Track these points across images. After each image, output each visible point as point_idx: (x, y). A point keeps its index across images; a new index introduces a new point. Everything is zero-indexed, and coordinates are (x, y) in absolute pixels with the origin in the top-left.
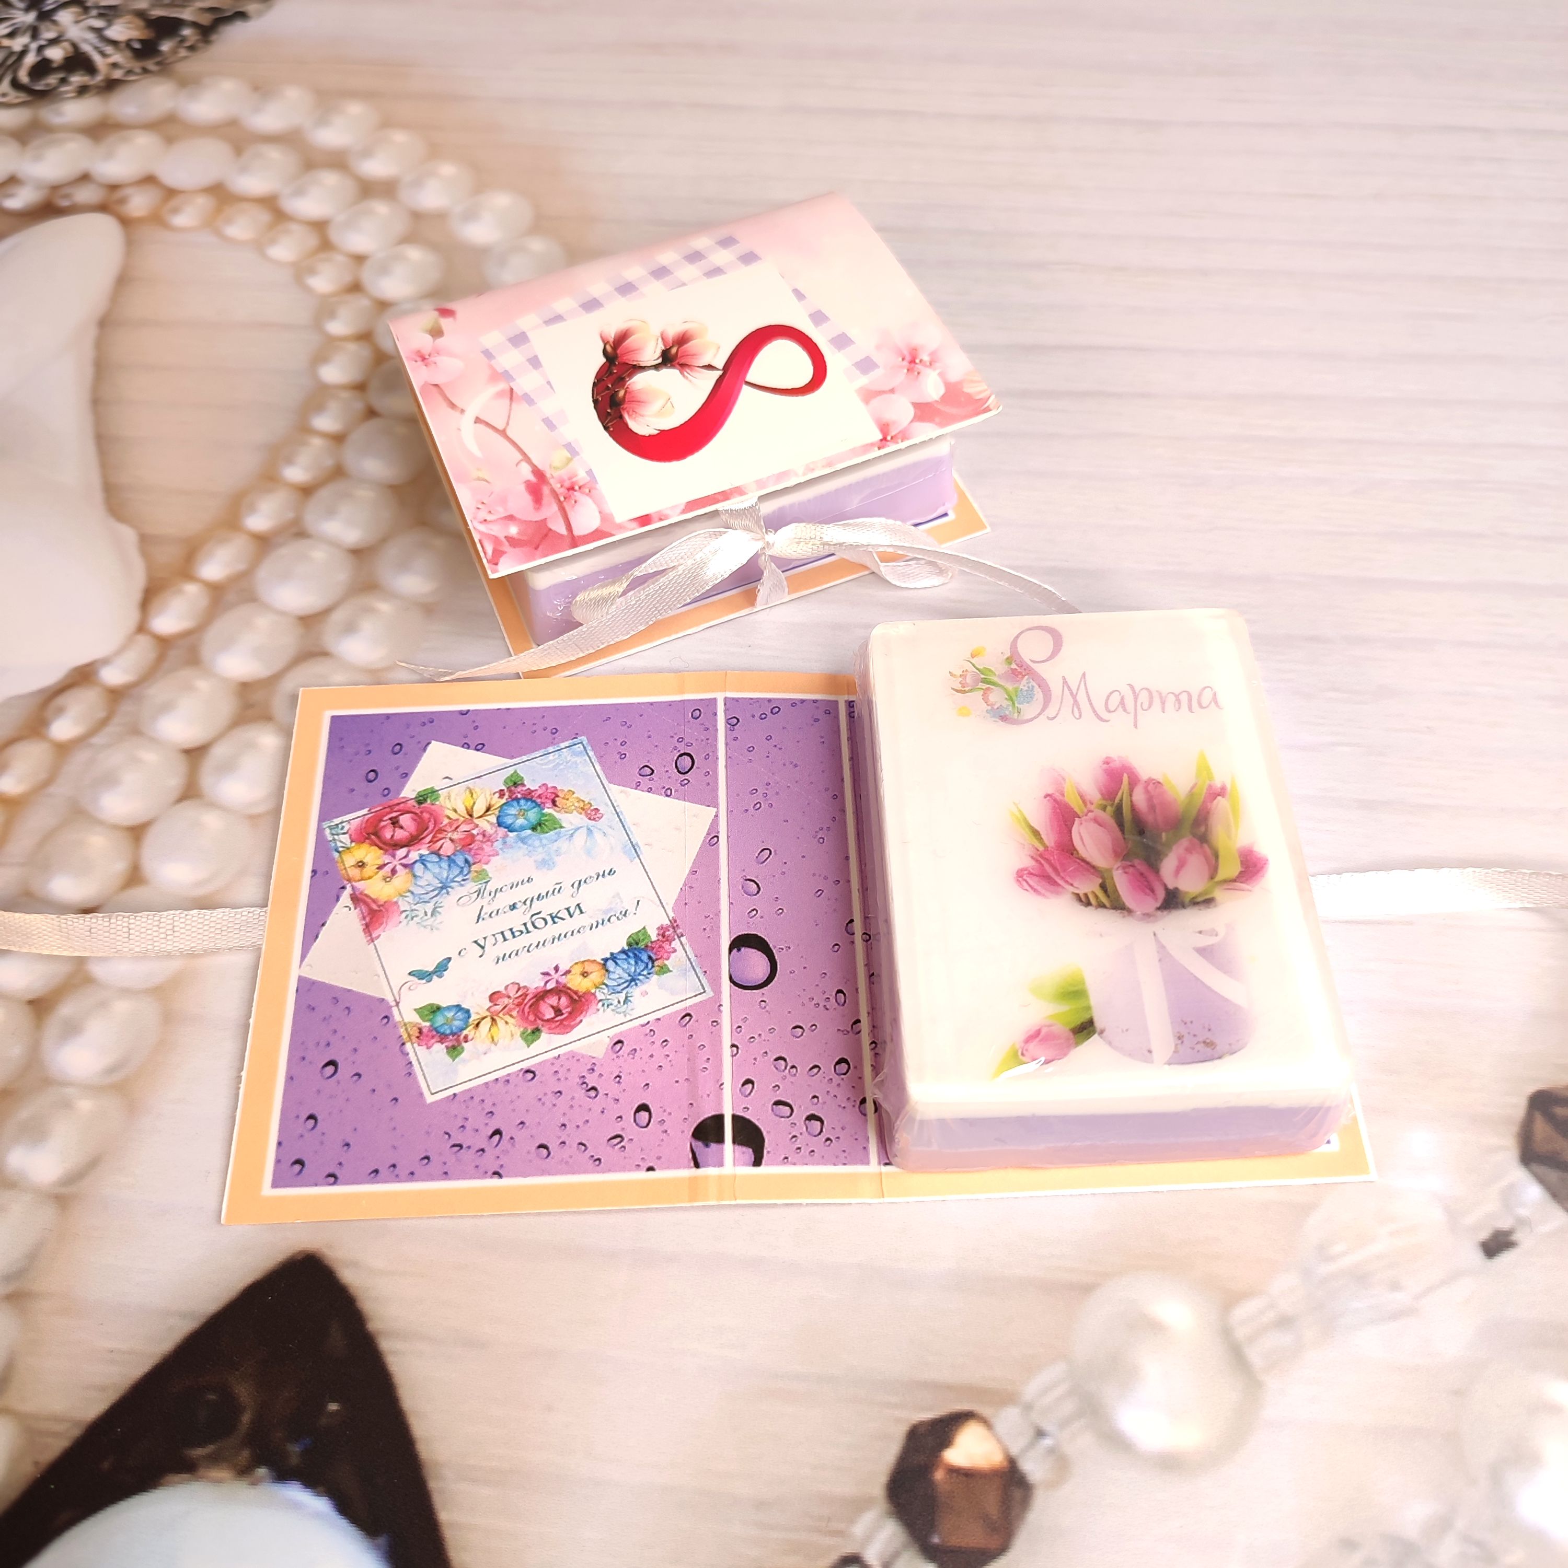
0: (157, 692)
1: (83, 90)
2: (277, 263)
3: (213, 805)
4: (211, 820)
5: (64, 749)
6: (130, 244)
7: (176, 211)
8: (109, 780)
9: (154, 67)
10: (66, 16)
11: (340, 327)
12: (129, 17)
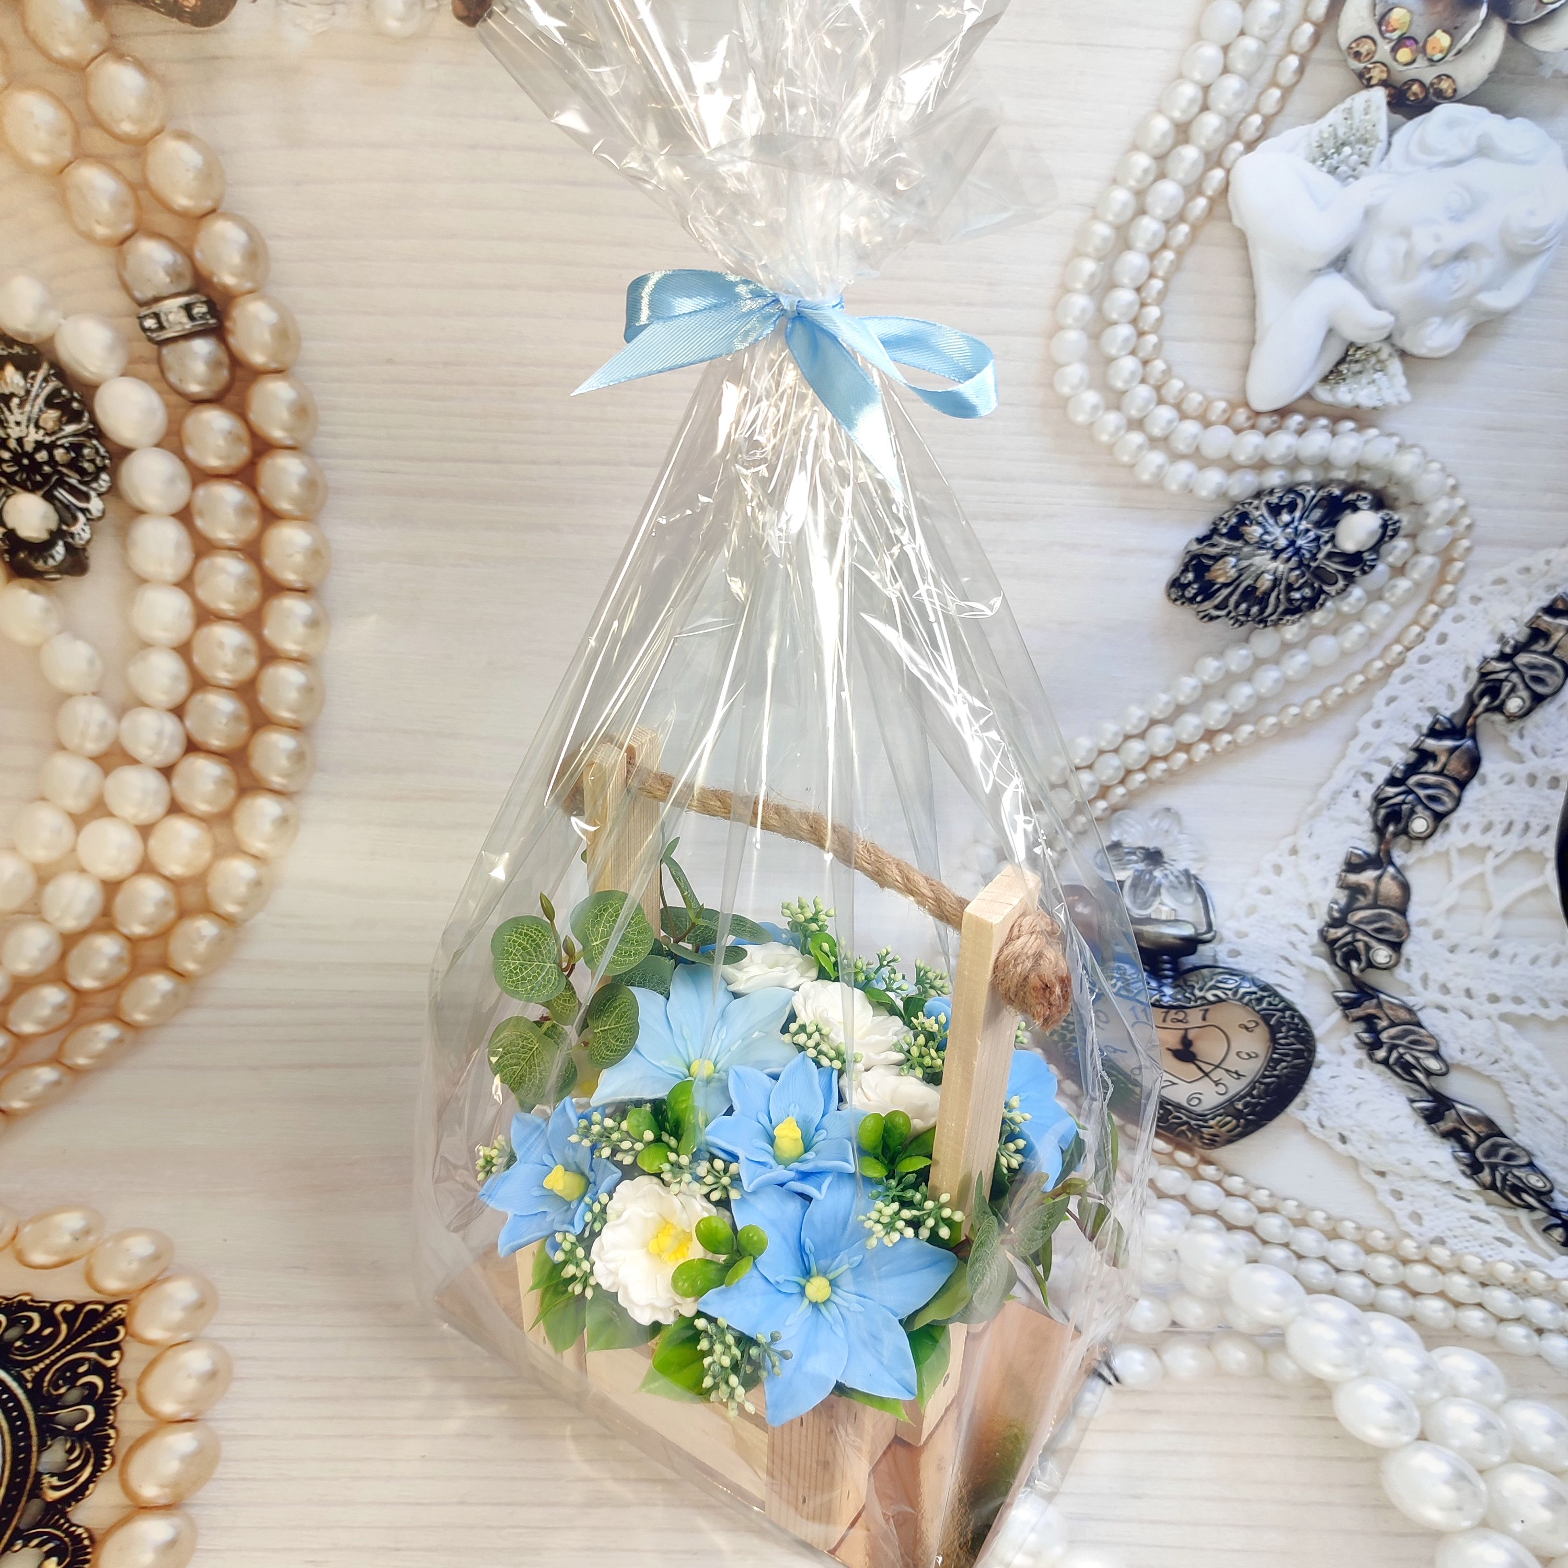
0: (1220, 139)
1: (1271, 492)
2: (1179, 378)
3: (1197, 83)
4: (1197, 76)
5: (1255, 110)
6: (1243, 391)
7: (1224, 411)
8: (1238, 95)
9: (1239, 507)
10: (1282, 543)
11: (1152, 339)
12: (1252, 541)
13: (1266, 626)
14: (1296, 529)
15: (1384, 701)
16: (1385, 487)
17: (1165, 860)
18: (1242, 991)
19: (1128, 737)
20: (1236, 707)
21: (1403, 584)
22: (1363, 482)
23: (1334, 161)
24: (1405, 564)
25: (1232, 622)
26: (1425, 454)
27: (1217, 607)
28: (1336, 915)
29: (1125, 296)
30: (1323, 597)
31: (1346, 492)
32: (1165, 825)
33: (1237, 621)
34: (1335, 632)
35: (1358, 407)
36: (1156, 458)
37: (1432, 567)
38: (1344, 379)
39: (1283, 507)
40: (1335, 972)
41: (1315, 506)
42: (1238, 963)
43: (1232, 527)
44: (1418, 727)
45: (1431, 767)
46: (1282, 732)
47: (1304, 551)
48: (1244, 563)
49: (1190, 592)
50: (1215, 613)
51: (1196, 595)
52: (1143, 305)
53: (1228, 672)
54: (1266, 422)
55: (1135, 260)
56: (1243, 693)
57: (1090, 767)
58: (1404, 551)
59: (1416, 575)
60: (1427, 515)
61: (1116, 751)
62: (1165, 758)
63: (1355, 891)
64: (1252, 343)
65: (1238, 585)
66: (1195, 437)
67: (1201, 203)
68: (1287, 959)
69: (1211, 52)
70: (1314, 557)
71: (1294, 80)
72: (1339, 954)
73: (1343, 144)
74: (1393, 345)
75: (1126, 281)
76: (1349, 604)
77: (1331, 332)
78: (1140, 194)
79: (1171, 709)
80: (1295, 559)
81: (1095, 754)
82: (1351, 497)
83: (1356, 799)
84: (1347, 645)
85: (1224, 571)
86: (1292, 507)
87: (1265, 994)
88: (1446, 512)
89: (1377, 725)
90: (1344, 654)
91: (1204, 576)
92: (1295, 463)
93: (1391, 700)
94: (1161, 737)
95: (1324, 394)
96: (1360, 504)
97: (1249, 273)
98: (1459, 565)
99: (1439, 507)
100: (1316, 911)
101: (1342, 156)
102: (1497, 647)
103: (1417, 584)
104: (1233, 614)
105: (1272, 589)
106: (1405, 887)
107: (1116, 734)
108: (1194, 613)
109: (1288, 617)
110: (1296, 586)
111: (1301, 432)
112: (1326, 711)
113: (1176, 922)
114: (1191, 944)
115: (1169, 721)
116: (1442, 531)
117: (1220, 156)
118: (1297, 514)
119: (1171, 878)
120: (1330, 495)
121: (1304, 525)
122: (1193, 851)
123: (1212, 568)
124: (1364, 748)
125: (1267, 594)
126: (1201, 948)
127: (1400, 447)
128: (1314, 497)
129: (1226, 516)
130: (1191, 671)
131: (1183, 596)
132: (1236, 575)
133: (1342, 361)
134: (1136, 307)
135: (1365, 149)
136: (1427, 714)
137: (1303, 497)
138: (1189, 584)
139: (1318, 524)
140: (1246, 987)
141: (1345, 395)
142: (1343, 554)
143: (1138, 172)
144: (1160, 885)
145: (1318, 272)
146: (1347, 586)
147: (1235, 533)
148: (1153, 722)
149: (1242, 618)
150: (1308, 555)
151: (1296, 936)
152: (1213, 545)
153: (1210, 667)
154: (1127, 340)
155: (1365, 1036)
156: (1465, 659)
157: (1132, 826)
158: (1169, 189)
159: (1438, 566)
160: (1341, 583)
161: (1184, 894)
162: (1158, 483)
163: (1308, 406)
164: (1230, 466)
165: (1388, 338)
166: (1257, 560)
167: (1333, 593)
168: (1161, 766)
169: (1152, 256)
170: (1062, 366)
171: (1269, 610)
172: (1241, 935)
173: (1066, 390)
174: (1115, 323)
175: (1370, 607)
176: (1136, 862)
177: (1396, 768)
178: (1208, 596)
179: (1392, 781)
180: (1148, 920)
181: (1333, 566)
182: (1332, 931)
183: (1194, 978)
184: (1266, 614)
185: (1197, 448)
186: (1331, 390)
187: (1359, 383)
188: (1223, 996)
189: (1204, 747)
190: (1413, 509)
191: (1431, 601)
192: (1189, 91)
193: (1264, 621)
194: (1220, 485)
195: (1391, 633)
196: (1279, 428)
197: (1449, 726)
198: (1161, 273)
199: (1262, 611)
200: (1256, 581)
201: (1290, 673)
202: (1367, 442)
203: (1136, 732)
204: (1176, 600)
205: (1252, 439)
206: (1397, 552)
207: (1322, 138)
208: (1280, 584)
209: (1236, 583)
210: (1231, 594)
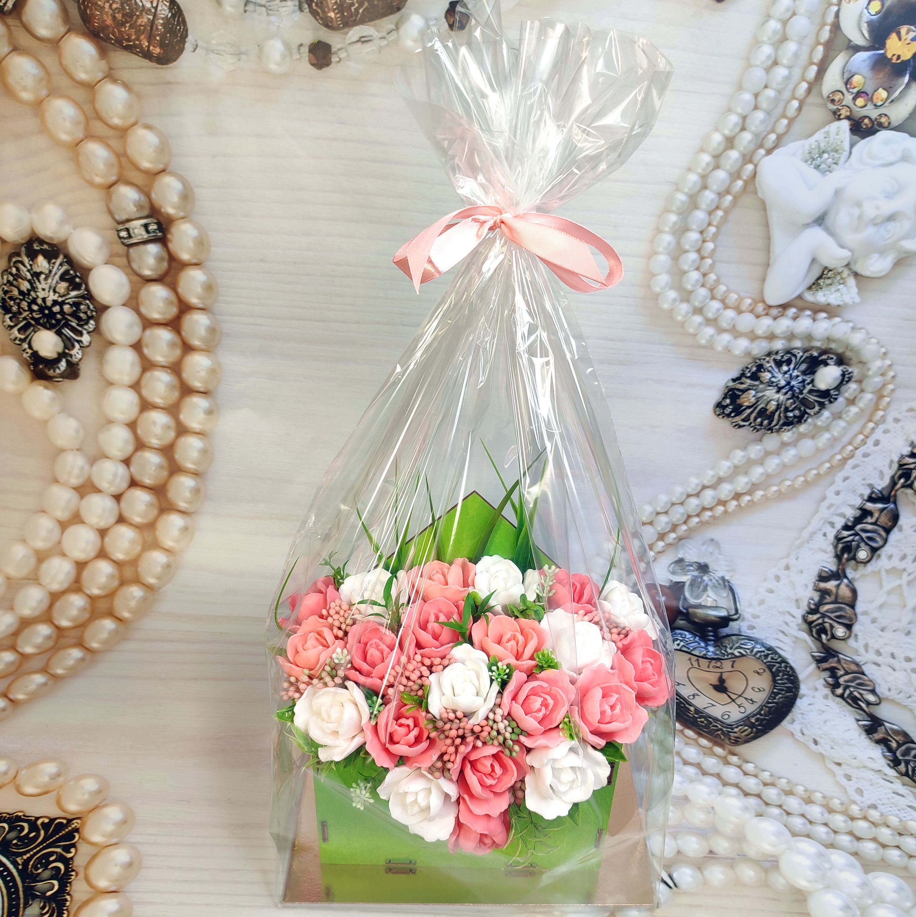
0: (752, 147)
2: (724, 285)
3: (739, 114)
4: (739, 110)
5: (773, 131)
6: (762, 293)
7: (750, 305)
8: (762, 122)
9: (758, 361)
10: (783, 383)
11: (709, 261)
12: (765, 381)
13: (772, 432)
14: (791, 375)
15: (842, 479)
16: (844, 352)
17: (710, 570)
18: (755, 650)
19: (689, 496)
20: (754, 480)
21: (854, 410)
22: (831, 349)
23: (818, 162)
24: (855, 398)
25: (752, 429)
26: (868, 333)
27: (743, 420)
28: (813, 607)
29: (694, 236)
30: (806, 416)
31: (821, 354)
32: (711, 549)
33: (755, 428)
34: (813, 437)
35: (829, 304)
36: (710, 331)
37: (871, 400)
38: (821, 288)
39: (784, 362)
40: (812, 641)
41: (803, 362)
42: (753, 633)
43: (753, 373)
44: (862, 495)
45: (869, 520)
46: (781, 496)
47: (795, 388)
48: (760, 395)
49: (727, 411)
50: (742, 423)
51: (731, 413)
52: (704, 241)
53: (749, 459)
54: (774, 312)
55: (700, 215)
56: (758, 472)
57: (666, 513)
58: (855, 390)
59: (861, 405)
60: (869, 369)
61: (682, 504)
62: (711, 509)
63: (824, 593)
64: (768, 265)
65: (756, 408)
66: (733, 319)
67: (740, 183)
68: (783, 632)
69: (747, 97)
70: (801, 392)
71: (795, 115)
72: (814, 630)
73: (824, 152)
74: (850, 269)
75: (694, 227)
76: (821, 421)
77: (814, 260)
78: (704, 177)
79: (715, 479)
80: (790, 393)
81: (669, 505)
82: (824, 357)
83: (824, 538)
84: (820, 445)
85: (748, 399)
86: (789, 362)
87: (770, 652)
88: (880, 368)
89: (838, 493)
90: (818, 450)
91: (736, 401)
92: (791, 336)
93: (846, 479)
94: (708, 496)
95: (809, 297)
96: (829, 361)
97: (767, 225)
98: (887, 399)
99: (876, 365)
100: (800, 604)
101: (823, 159)
102: (909, 449)
103: (862, 410)
104: (752, 425)
105: (776, 410)
106: (854, 592)
107: (682, 494)
108: (730, 423)
109: (785, 427)
110: (790, 409)
111: (795, 318)
112: (807, 483)
113: (716, 607)
114: (725, 621)
115: (714, 487)
116: (878, 379)
117: (751, 157)
118: (792, 366)
119: (714, 581)
120: (811, 355)
121: (795, 373)
122: (726, 566)
123: (741, 397)
124: (829, 507)
125: (773, 413)
126: (732, 624)
127: (853, 328)
128: (802, 357)
129: (749, 366)
130: (727, 458)
131: (723, 413)
132: (755, 401)
133: (820, 277)
134: (700, 243)
135: (836, 155)
136: (868, 488)
137: (795, 356)
138: (727, 406)
139: (804, 373)
140: (758, 648)
141: (821, 297)
142: (818, 391)
143: (703, 165)
144: (707, 585)
145: (807, 226)
146: (820, 410)
147: (755, 377)
148: (704, 487)
149: (758, 427)
150: (797, 391)
151: (789, 619)
152: (742, 383)
153: (739, 455)
154: (694, 261)
155: (830, 680)
156: (890, 456)
157: (691, 549)
158: (721, 175)
159: (875, 400)
160: (817, 408)
161: (721, 591)
162: (710, 346)
163: (800, 303)
164: (753, 337)
165: (848, 265)
166: (767, 393)
167: (812, 414)
168: (709, 513)
169: (710, 213)
170: (655, 275)
171: (774, 423)
172: (755, 617)
173: (658, 289)
174: (687, 251)
175: (834, 423)
176: (693, 571)
177: (848, 520)
178: (738, 413)
179: (846, 527)
180: (700, 606)
181: (812, 398)
182: (810, 616)
183: (727, 642)
184: (772, 425)
185: (734, 326)
186: (813, 294)
187: (830, 291)
188: (744, 653)
189: (734, 503)
190: (860, 365)
191: (870, 421)
192: (734, 119)
193: (771, 429)
194: (746, 348)
195: (846, 439)
196: (782, 315)
197: (880, 495)
198: (715, 223)
199: (770, 423)
200: (767, 405)
201: (786, 460)
202: (834, 325)
203: (694, 493)
204: (719, 415)
205: (766, 322)
206: (851, 391)
207: (811, 148)
208: (781, 407)
209: (755, 406)
210: (752, 412)
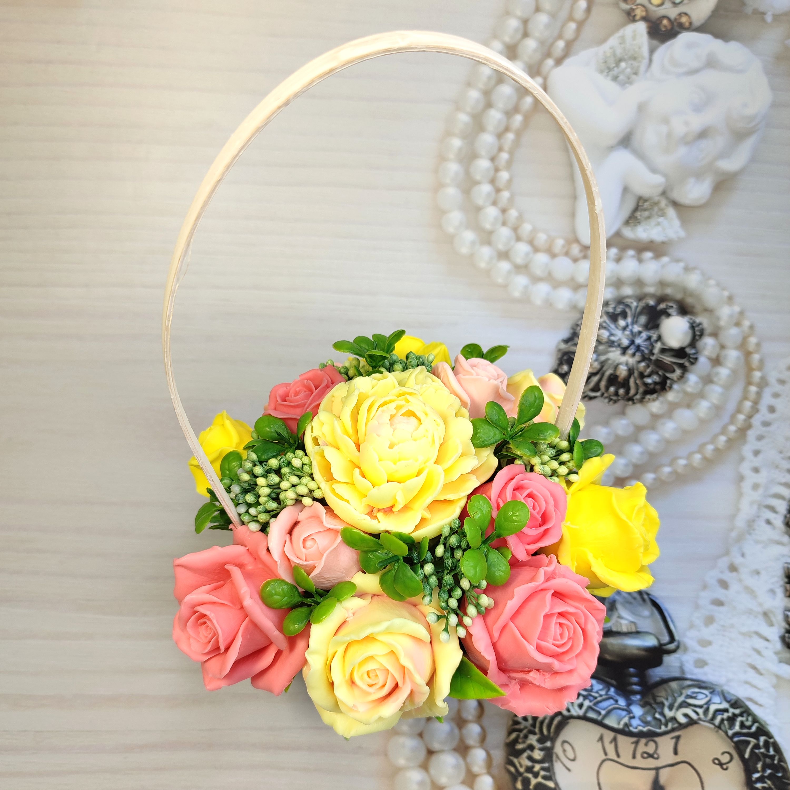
2: (528, 222)
6: (574, 231)
7: (563, 246)
10: (625, 342)
11: (506, 194)
14: (631, 331)
16: (684, 298)
18: (713, 707)
22: (667, 295)
23: (615, 72)
26: (703, 274)
27: (593, 390)
29: (484, 164)
30: (668, 382)
31: (658, 303)
33: (610, 400)
35: (652, 241)
36: (522, 280)
37: (738, 358)
38: (639, 222)
39: (618, 315)
47: (642, 348)
48: (602, 358)
50: (591, 394)
52: (497, 170)
55: (488, 139)
58: (713, 347)
64: (575, 197)
65: (603, 374)
66: (547, 265)
67: (519, 118)
69: (515, 23)
70: (653, 354)
73: (620, 61)
74: (667, 198)
75: (483, 153)
76: (690, 387)
77: (625, 189)
80: (638, 354)
82: (662, 306)
86: (624, 315)
90: (702, 422)
96: (670, 311)
101: (620, 69)
104: (605, 396)
105: (629, 376)
110: (646, 374)
111: (619, 260)
113: (637, 634)
118: (629, 320)
120: (648, 305)
121: (636, 328)
125: (627, 380)
126: (667, 658)
128: (637, 307)
134: (493, 172)
135: (635, 64)
139: (646, 327)
141: (642, 233)
142: (671, 350)
143: (473, 102)
145: (611, 148)
146: (683, 374)
149: (613, 398)
150: (646, 351)
154: (489, 194)
159: (743, 357)
160: (678, 372)
162: (526, 299)
163: (620, 242)
164: (574, 285)
165: (663, 194)
169: (499, 136)
170: (446, 212)
171: (632, 392)
173: (451, 230)
174: (479, 183)
175: (707, 388)
181: (667, 359)
183: (663, 694)
184: (630, 394)
185: (550, 273)
186: (632, 230)
187: (649, 225)
191: (750, 383)
193: (630, 400)
194: (570, 300)
198: (506, 149)
199: (627, 392)
200: (615, 371)
201: (667, 436)
202: (663, 266)
205: (586, 266)
206: (709, 348)
207: (605, 56)
208: (633, 373)
209: (600, 373)
210: (600, 380)
